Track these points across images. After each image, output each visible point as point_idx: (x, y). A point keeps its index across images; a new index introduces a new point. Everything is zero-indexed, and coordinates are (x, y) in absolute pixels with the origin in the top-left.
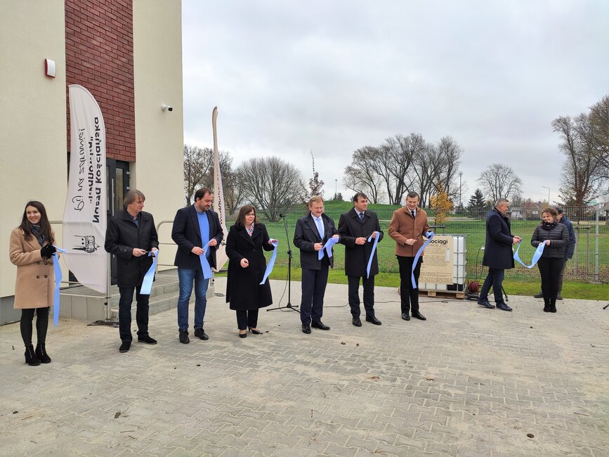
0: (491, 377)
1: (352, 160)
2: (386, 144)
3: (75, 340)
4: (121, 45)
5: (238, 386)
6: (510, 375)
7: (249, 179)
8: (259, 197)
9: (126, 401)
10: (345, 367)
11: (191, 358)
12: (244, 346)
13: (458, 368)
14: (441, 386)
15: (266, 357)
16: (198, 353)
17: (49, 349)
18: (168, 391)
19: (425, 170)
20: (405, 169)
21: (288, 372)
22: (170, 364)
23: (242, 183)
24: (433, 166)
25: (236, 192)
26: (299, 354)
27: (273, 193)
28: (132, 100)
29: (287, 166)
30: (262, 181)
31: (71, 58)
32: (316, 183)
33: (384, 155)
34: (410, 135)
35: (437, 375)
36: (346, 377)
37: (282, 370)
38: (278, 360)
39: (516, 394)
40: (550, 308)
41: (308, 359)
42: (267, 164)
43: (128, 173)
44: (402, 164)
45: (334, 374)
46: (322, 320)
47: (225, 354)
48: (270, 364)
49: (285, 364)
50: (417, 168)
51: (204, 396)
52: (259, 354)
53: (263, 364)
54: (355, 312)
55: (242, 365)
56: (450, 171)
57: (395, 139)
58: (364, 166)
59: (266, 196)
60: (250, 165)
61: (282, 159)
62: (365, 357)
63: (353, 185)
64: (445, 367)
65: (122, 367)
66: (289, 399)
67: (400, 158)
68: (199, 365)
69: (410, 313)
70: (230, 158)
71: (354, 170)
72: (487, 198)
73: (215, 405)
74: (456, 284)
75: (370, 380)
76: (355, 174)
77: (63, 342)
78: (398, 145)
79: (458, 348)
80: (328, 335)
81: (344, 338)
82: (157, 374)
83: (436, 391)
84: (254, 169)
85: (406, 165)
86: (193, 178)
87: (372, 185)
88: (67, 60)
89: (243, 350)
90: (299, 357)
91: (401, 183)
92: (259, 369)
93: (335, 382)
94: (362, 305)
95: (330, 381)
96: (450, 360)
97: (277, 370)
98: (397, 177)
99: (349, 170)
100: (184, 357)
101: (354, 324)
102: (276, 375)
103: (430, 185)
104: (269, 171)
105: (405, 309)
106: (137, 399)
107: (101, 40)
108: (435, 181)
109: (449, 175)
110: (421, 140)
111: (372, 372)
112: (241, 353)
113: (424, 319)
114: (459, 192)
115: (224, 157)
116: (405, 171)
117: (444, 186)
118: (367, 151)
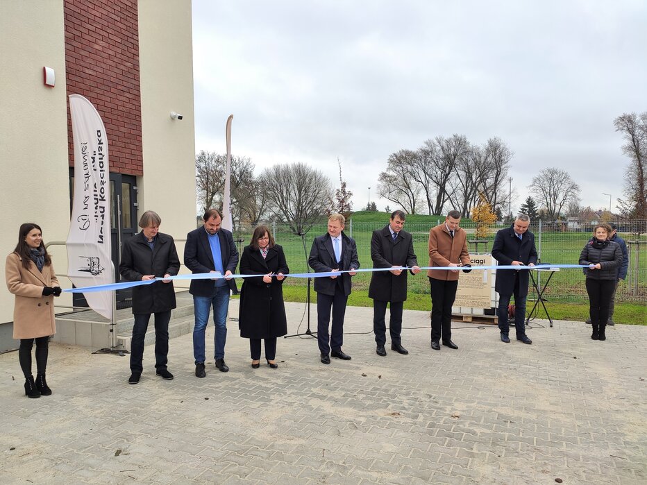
0: (523, 414)
1: (387, 165)
2: (425, 147)
3: (79, 370)
4: (125, 48)
5: (246, 422)
6: (544, 411)
7: (273, 188)
8: (283, 207)
9: (128, 437)
10: (364, 402)
11: (199, 390)
12: (257, 378)
13: (489, 404)
14: (467, 424)
15: (280, 389)
16: (207, 385)
17: (50, 380)
18: (173, 427)
19: (469, 176)
20: (447, 175)
21: (302, 407)
22: (177, 397)
23: (264, 193)
24: (478, 171)
25: (259, 202)
26: (315, 386)
27: (299, 203)
28: (138, 108)
29: (315, 173)
30: (287, 190)
31: (71, 65)
32: (344, 193)
33: (423, 160)
34: (452, 137)
35: (463, 411)
36: (364, 413)
37: (295, 405)
38: (293, 393)
39: (549, 433)
40: (599, 335)
41: (324, 392)
42: (292, 171)
43: (135, 188)
44: (443, 169)
45: (351, 410)
46: (343, 348)
47: (237, 386)
48: (283, 398)
49: (300, 397)
50: (460, 174)
51: (210, 433)
52: (272, 386)
53: (276, 398)
54: (380, 340)
55: (253, 399)
56: (497, 176)
57: (435, 142)
58: (401, 172)
59: (292, 207)
60: (273, 172)
61: (309, 165)
62: (386, 390)
63: (388, 194)
64: (473, 402)
65: (126, 399)
66: (301, 436)
67: (441, 162)
68: (208, 399)
69: (441, 341)
70: (252, 164)
71: (389, 176)
72: (539, 207)
73: (221, 443)
74: (494, 308)
75: (390, 417)
76: (390, 181)
77: (66, 372)
78: (438, 148)
79: (491, 381)
80: (348, 366)
81: (366, 369)
82: (162, 408)
83: (461, 429)
84: (277, 177)
85: (447, 171)
86: (211, 188)
87: (410, 193)
88: (68, 67)
89: (255, 382)
90: (314, 390)
91: (442, 190)
92: (271, 403)
93: (352, 418)
94: (388, 332)
95: (346, 417)
96: (480, 394)
97: (290, 404)
98: (438, 184)
99: (384, 176)
100: (192, 389)
101: (378, 353)
102: (289, 410)
103: (475, 193)
104: (295, 179)
105: (435, 337)
106: (139, 435)
107: (104, 44)
108: (481, 188)
109: (496, 181)
110: (465, 142)
111: (392, 408)
112: (253, 385)
113: (456, 348)
114: (508, 200)
115: (245, 164)
116: (447, 177)
117: (491, 194)
118: (404, 155)
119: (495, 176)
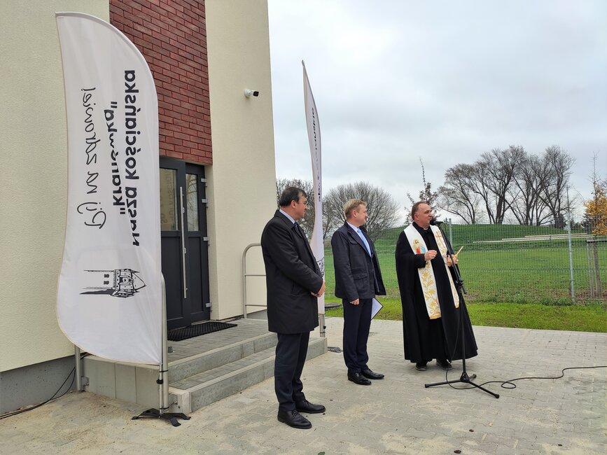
1: (444, 180)
2: (482, 160)
4: (189, 7)
7: (338, 207)
19: (529, 184)
20: (506, 185)
24: (538, 179)
29: (376, 190)
32: (428, 195)
33: (480, 172)
34: (509, 148)
42: (355, 190)
43: (203, 180)
44: (501, 179)
50: (519, 183)
56: (560, 182)
57: (492, 154)
58: (459, 185)
63: (447, 206)
67: (498, 173)
71: (447, 190)
76: (449, 194)
78: (495, 160)
84: (342, 197)
85: (506, 181)
87: (469, 205)
91: (502, 200)
98: (497, 194)
99: (442, 190)
103: (536, 201)
108: (543, 194)
109: (558, 187)
110: (522, 152)
116: (505, 187)
117: (553, 201)
118: (461, 169)
119: (556, 183)
